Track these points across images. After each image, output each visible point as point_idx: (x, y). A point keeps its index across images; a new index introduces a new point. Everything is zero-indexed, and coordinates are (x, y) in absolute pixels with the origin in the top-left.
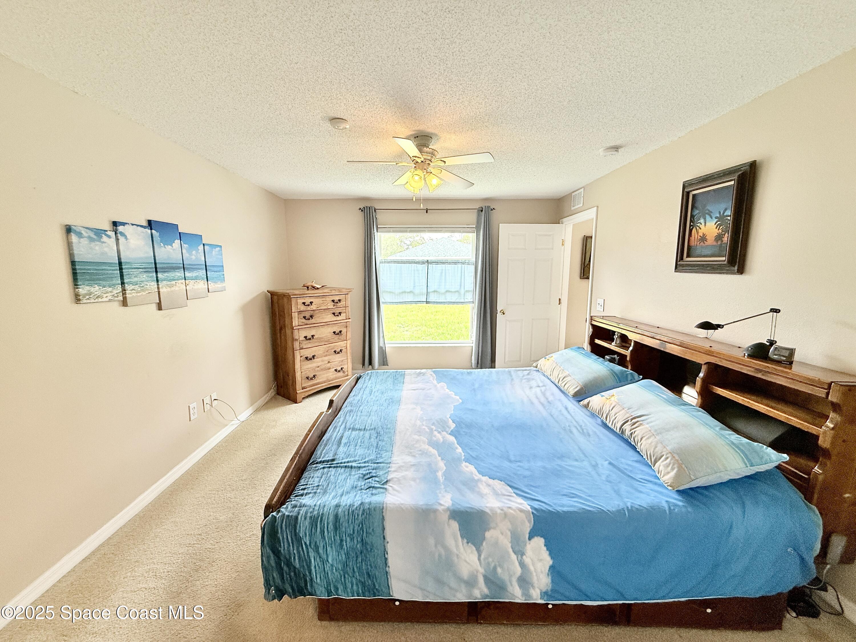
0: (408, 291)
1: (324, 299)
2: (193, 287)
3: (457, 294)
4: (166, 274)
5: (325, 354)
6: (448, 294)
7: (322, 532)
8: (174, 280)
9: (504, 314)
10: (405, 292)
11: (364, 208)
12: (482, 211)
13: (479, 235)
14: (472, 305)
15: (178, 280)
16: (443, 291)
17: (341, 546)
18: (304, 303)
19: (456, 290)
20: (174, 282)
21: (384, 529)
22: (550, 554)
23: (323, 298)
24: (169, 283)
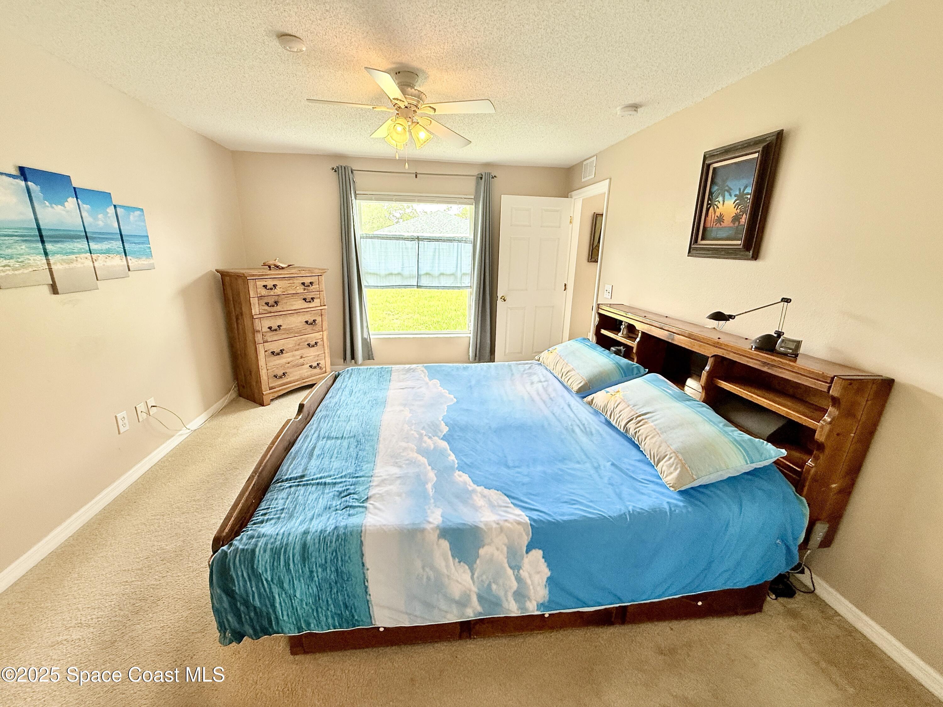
0: (396, 272)
1: (291, 281)
2: (105, 264)
3: (452, 277)
4: (59, 245)
5: (297, 347)
6: (442, 277)
7: (287, 564)
8: (73, 253)
9: (505, 301)
10: (391, 274)
11: (338, 167)
12: (481, 178)
13: (478, 208)
14: (469, 290)
15: (79, 253)
16: (436, 273)
17: (311, 578)
18: (265, 286)
19: (452, 272)
20: (73, 257)
21: (362, 555)
22: (548, 566)
23: (289, 280)
24: (65, 257)
